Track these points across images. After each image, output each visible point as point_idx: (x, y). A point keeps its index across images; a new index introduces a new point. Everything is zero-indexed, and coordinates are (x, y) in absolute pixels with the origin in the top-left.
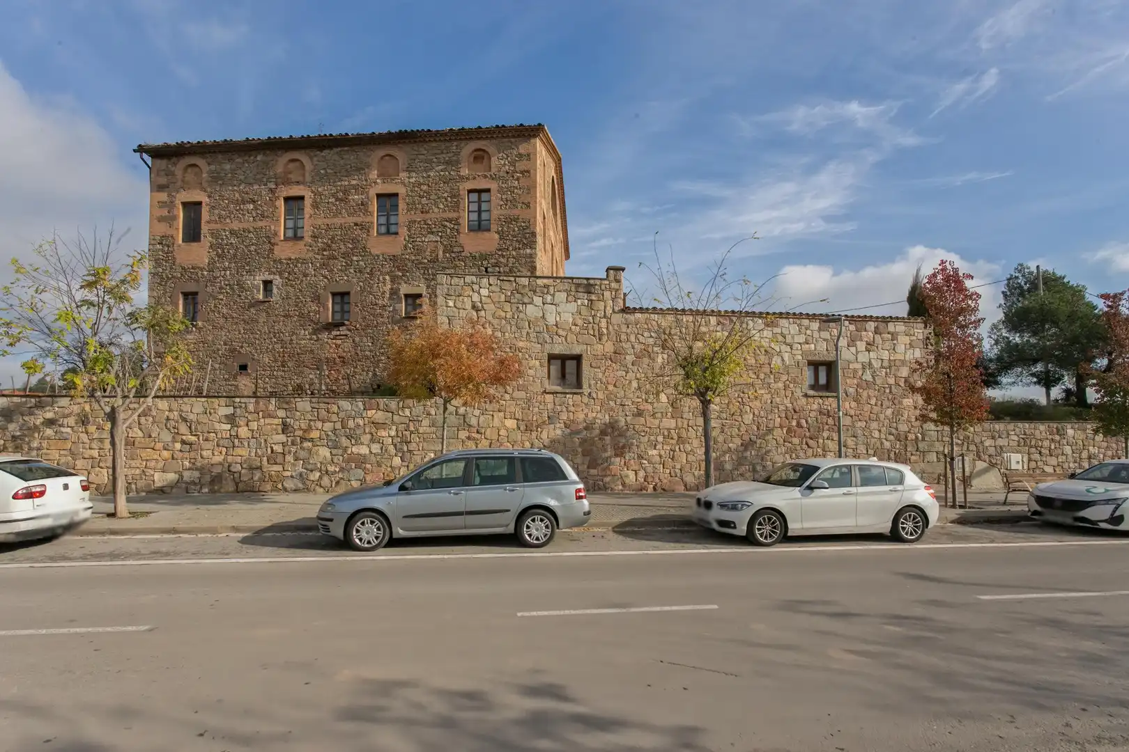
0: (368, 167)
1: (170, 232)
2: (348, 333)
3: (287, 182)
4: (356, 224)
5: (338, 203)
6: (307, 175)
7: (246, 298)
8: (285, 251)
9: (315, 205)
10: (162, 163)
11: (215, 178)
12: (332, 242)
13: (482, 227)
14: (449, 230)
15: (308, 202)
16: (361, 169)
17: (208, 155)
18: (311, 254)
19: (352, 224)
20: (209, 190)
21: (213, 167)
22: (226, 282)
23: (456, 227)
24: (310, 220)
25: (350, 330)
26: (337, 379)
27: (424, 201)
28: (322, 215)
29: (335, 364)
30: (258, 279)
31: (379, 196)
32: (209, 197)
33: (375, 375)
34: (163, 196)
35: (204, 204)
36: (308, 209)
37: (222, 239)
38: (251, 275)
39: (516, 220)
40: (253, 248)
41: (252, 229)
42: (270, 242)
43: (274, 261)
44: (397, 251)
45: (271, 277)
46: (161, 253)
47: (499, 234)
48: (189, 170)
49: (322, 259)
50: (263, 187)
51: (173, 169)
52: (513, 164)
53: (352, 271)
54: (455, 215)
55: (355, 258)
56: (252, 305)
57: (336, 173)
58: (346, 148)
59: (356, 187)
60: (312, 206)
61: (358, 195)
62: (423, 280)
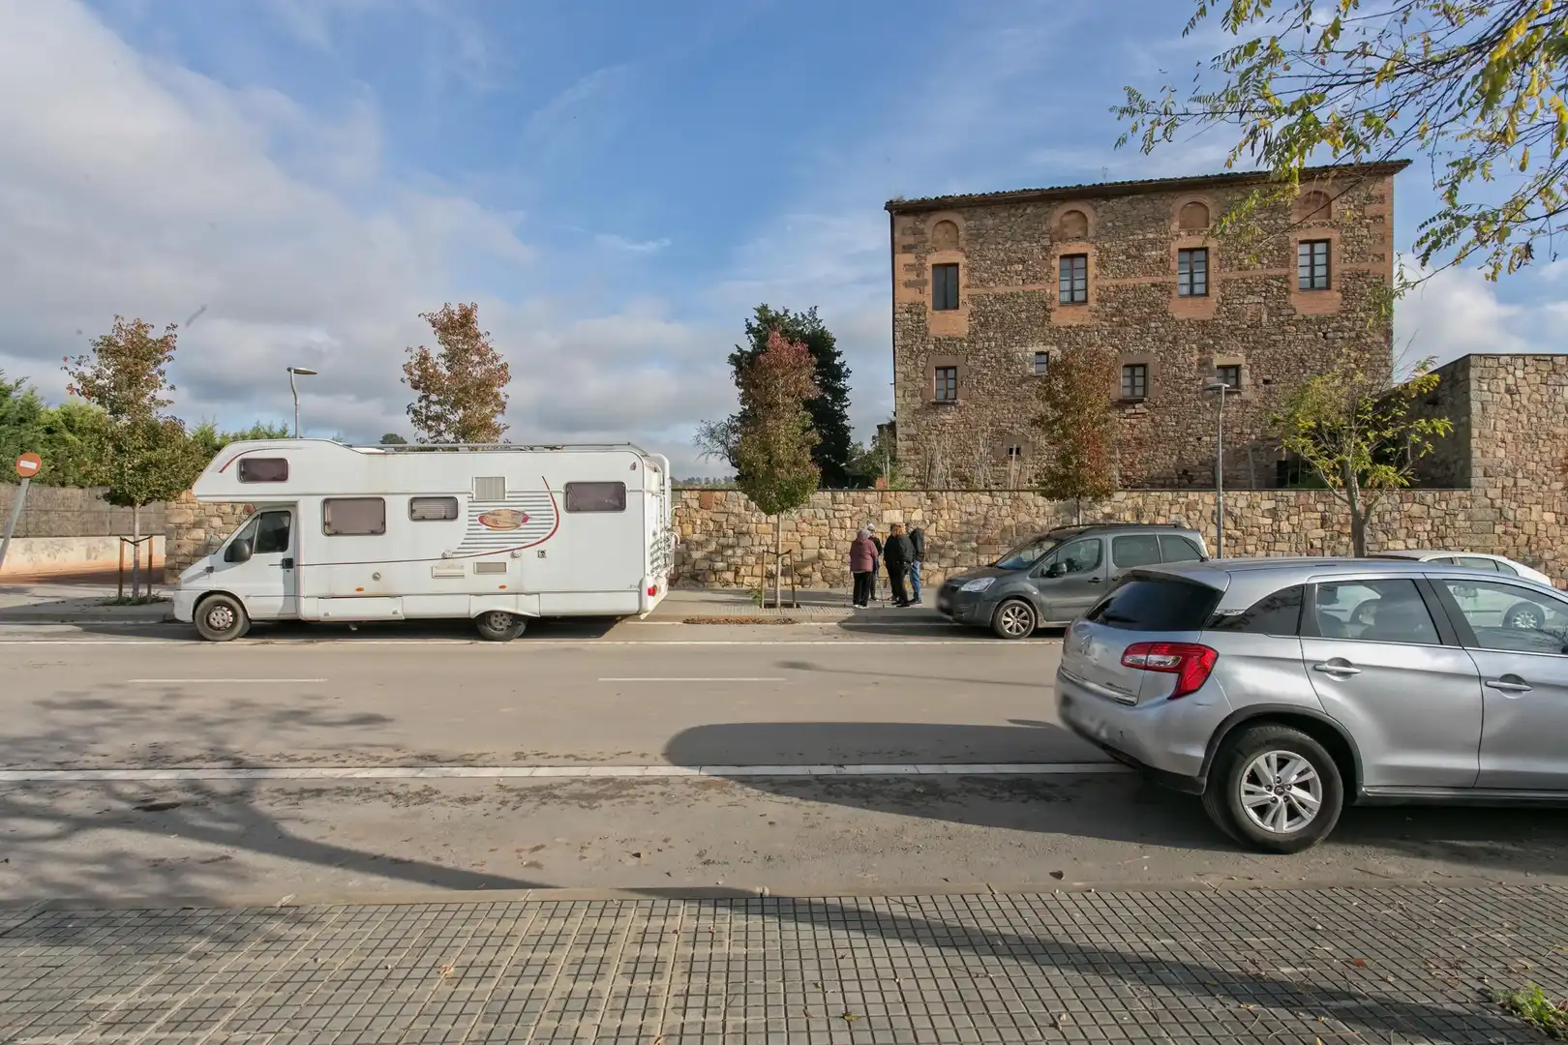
0: (1170, 216)
1: (919, 298)
2: (1146, 410)
3: (1064, 239)
4: (1154, 285)
5: (1130, 260)
6: (1090, 229)
7: (1017, 372)
8: (1063, 318)
9: (1101, 265)
10: (906, 221)
11: (976, 236)
12: (1123, 307)
13: (1316, 285)
14: (1275, 290)
15: (1092, 260)
16: (1159, 220)
17: (966, 209)
18: (1096, 321)
19: (1149, 285)
20: (966, 249)
21: (972, 223)
22: (992, 355)
23: (1284, 286)
24: (1097, 281)
25: (1146, 407)
26: (1132, 464)
27: (1241, 255)
28: (1111, 275)
29: (1129, 446)
30: (1032, 350)
31: (1181, 250)
32: (967, 257)
33: (1180, 458)
34: (909, 258)
35: (961, 267)
36: (1093, 270)
37: (986, 306)
38: (1022, 346)
39: (1365, 275)
40: (1023, 315)
41: (1021, 293)
42: (1044, 308)
43: (1050, 330)
44: (1208, 316)
45: (1045, 349)
46: (910, 323)
47: (1342, 292)
48: (940, 227)
49: (1110, 326)
50: (1035, 244)
51: (921, 226)
52: (1360, 208)
53: (1149, 339)
54: (1284, 271)
55: (1153, 325)
56: (1024, 380)
57: (1127, 225)
58: (1139, 196)
59: (1153, 243)
60: (1097, 265)
61: (1156, 250)
62: (1241, 348)
